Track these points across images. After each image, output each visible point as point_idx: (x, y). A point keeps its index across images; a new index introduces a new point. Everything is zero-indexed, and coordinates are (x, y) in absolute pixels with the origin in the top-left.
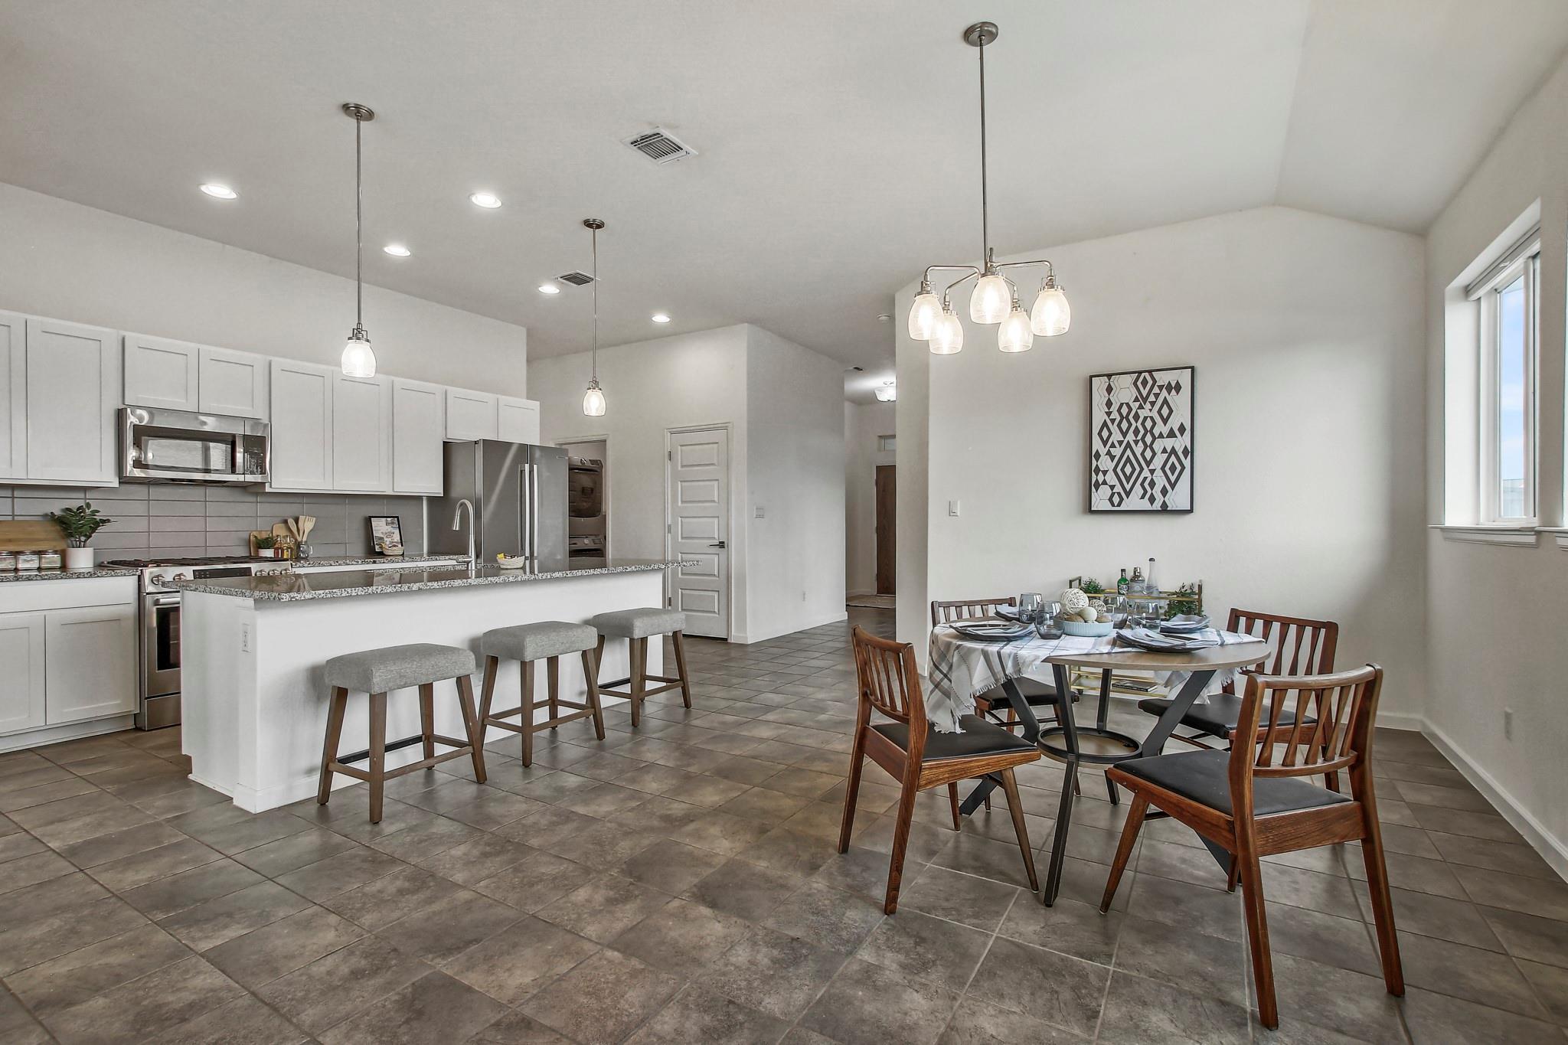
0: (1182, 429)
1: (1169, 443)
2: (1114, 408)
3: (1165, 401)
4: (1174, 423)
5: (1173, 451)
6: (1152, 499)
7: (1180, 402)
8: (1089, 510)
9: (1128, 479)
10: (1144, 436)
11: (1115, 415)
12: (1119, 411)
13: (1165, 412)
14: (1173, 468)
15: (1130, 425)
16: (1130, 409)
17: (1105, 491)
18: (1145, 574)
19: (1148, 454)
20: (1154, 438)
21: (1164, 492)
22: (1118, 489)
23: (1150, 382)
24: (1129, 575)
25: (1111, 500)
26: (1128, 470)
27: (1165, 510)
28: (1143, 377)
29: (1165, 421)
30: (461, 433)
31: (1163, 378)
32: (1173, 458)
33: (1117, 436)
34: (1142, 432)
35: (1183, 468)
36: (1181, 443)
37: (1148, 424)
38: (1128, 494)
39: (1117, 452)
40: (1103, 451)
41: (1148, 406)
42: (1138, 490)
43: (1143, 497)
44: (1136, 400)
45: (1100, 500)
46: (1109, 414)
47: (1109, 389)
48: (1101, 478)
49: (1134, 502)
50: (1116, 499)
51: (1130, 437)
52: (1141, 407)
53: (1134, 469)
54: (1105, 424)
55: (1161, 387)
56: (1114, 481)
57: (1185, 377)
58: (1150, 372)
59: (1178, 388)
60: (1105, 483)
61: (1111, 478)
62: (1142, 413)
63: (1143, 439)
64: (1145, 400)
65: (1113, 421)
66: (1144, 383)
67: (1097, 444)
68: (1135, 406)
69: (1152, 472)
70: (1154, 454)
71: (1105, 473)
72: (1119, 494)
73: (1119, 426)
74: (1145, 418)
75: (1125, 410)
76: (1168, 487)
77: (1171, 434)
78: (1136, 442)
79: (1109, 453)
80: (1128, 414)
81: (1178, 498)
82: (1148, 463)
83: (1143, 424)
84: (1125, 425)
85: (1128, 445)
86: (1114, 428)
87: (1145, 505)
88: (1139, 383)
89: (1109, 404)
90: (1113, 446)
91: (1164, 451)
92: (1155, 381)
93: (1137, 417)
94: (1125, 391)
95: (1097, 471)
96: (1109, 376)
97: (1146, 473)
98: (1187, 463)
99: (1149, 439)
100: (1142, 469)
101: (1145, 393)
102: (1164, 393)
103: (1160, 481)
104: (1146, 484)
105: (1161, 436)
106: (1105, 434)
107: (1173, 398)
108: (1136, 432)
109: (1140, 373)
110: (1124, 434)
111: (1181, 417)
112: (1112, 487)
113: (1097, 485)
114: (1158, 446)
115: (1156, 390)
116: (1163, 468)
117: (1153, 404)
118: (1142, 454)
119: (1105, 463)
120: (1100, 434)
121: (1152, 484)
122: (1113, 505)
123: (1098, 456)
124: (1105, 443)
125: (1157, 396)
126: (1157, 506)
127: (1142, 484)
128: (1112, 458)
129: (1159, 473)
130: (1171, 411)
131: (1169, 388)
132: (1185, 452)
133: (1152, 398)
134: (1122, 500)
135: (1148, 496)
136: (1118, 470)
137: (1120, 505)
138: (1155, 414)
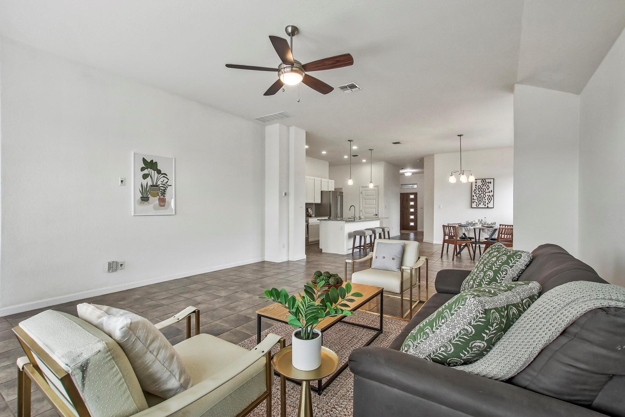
0: (491, 191)
1: (489, 194)
2: (477, 186)
3: (488, 185)
4: (490, 190)
5: (490, 195)
6: (485, 205)
7: (491, 186)
8: (471, 207)
9: (480, 201)
10: (483, 192)
11: (477, 188)
12: (478, 187)
13: (488, 187)
14: (490, 199)
15: (480, 190)
16: (481, 187)
17: (475, 203)
21: (488, 204)
22: (478, 203)
23: (485, 181)
25: (476, 205)
26: (480, 199)
27: (488, 207)
29: (488, 189)
30: (325, 189)
31: (487, 181)
32: (490, 197)
33: (477, 192)
34: (483, 191)
35: (492, 199)
36: (491, 194)
37: (484, 190)
38: (480, 204)
39: (478, 195)
40: (475, 195)
41: (484, 186)
42: (482, 203)
43: (483, 205)
44: (482, 185)
45: (474, 205)
46: (476, 187)
47: (476, 182)
48: (474, 201)
49: (481, 206)
50: (477, 205)
51: (481, 192)
53: (481, 199)
54: (475, 189)
55: (487, 182)
57: (492, 181)
58: (485, 179)
59: (491, 183)
60: (475, 202)
61: (476, 201)
63: (483, 193)
64: (484, 185)
65: (477, 189)
66: (484, 181)
67: (473, 194)
68: (481, 186)
69: (485, 200)
70: (486, 196)
71: (475, 200)
72: (478, 204)
73: (478, 190)
75: (479, 187)
76: (489, 203)
77: (489, 192)
78: (482, 193)
79: (476, 196)
81: (490, 205)
83: (483, 190)
84: (479, 190)
85: (480, 194)
86: (477, 190)
88: (482, 181)
89: (476, 185)
90: (477, 194)
92: (486, 181)
93: (482, 188)
94: (479, 183)
95: (473, 199)
96: (476, 179)
97: (484, 200)
98: (492, 198)
99: (484, 193)
100: (483, 199)
101: (484, 184)
102: (488, 184)
103: (487, 201)
104: (484, 202)
105: (487, 192)
106: (475, 192)
107: (489, 185)
108: (482, 191)
109: (483, 179)
110: (479, 192)
111: (491, 188)
112: (477, 203)
113: (473, 202)
114: (486, 194)
115: (486, 183)
116: (487, 199)
117: (485, 186)
118: (483, 196)
119: (475, 198)
121: (485, 202)
122: (477, 206)
123: (473, 196)
124: (475, 194)
126: (486, 207)
127: (483, 202)
128: (477, 197)
129: (487, 200)
130: (489, 187)
131: (489, 183)
132: (492, 196)
133: (485, 185)
134: (479, 205)
135: (484, 204)
136: (478, 199)
137: (478, 206)
138: (486, 188)
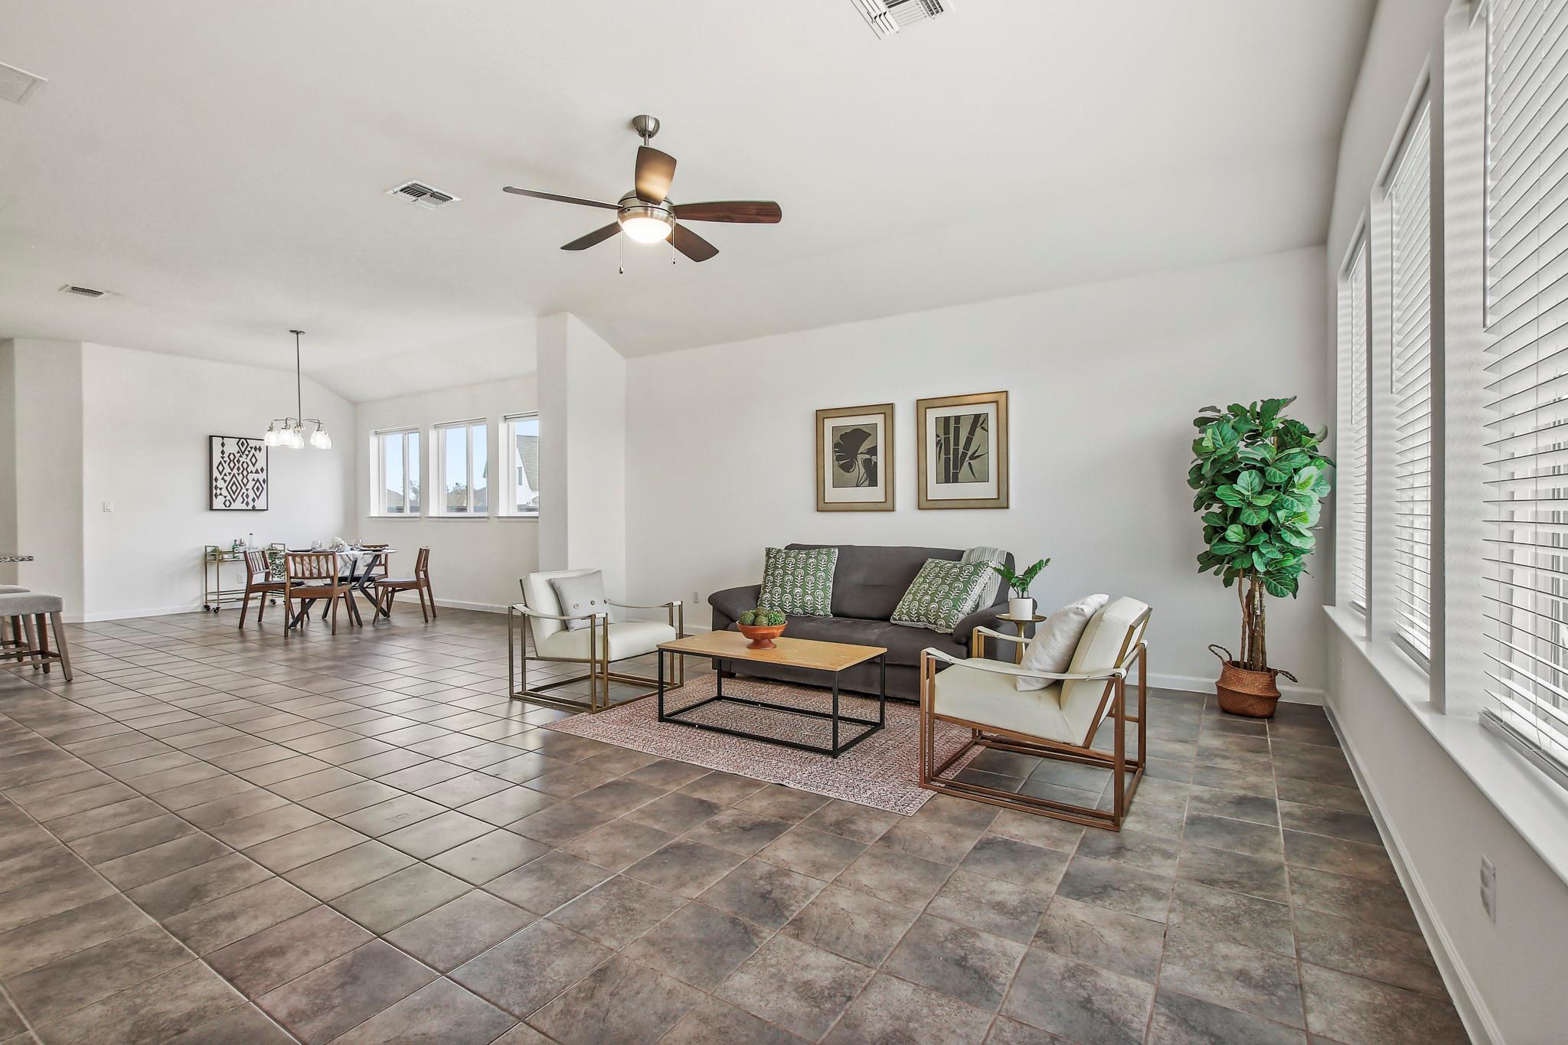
0: (262, 470)
1: (256, 476)
2: (226, 455)
3: (254, 455)
4: (258, 466)
5: (258, 480)
6: (247, 504)
7: (261, 456)
8: (211, 509)
9: (234, 493)
10: (243, 471)
11: (226, 459)
12: (229, 457)
13: (254, 460)
14: (258, 489)
15: (235, 465)
16: (235, 457)
17: (221, 499)
18: (247, 542)
19: (245, 481)
20: (248, 473)
21: (254, 500)
22: (229, 498)
23: (246, 444)
24: (238, 543)
25: (224, 504)
26: (234, 488)
27: (254, 509)
28: (242, 441)
29: (254, 465)
31: (252, 443)
32: (258, 484)
33: (227, 470)
34: (242, 469)
35: (263, 489)
36: (261, 476)
37: (245, 465)
38: (234, 501)
39: (228, 478)
40: (220, 477)
41: (244, 456)
42: (240, 499)
43: (242, 503)
44: (238, 452)
45: (218, 503)
46: (223, 458)
47: (223, 445)
48: (218, 492)
49: (238, 505)
50: (228, 503)
51: (235, 471)
52: (241, 456)
53: (237, 488)
54: (220, 463)
55: (251, 448)
56: (226, 494)
57: (263, 445)
58: (245, 439)
59: (260, 449)
60: (221, 494)
61: (224, 492)
62: (242, 460)
63: (242, 473)
64: (243, 453)
65: (225, 462)
66: (243, 444)
67: (216, 473)
68: (238, 455)
69: (247, 490)
70: (248, 481)
71: (221, 489)
72: (229, 501)
73: (229, 464)
74: (243, 462)
75: (232, 457)
76: (256, 498)
77: (257, 472)
78: (238, 474)
79: (223, 479)
80: (234, 459)
81: (260, 504)
82: (245, 486)
83: (242, 465)
84: (232, 465)
85: (234, 475)
86: (226, 466)
87: (244, 506)
88: (240, 444)
89: (223, 452)
90: (225, 475)
91: (253, 480)
92: (248, 444)
93: (238, 461)
94: (232, 447)
95: (216, 487)
96: (223, 437)
97: (244, 490)
98: (265, 486)
99: (245, 473)
100: (242, 488)
101: (243, 450)
102: (253, 451)
103: (252, 495)
104: (244, 496)
105: (251, 472)
106: (221, 468)
107: (257, 454)
108: (238, 469)
109: (240, 439)
110: (232, 470)
111: (261, 463)
112: (225, 497)
113: (216, 495)
114: (250, 477)
115: (249, 449)
116: (253, 488)
117: (247, 455)
118: (242, 481)
119: (221, 484)
120: (217, 468)
121: (247, 496)
122: (225, 506)
123: (216, 480)
124: (221, 473)
125: (249, 452)
126: (250, 507)
127: (242, 496)
128: (225, 481)
129: (251, 490)
130: (256, 461)
131: (256, 449)
132: (264, 481)
133: (247, 452)
134: (231, 503)
135: (245, 502)
136: (229, 488)
137: (229, 506)
138: (248, 461)
